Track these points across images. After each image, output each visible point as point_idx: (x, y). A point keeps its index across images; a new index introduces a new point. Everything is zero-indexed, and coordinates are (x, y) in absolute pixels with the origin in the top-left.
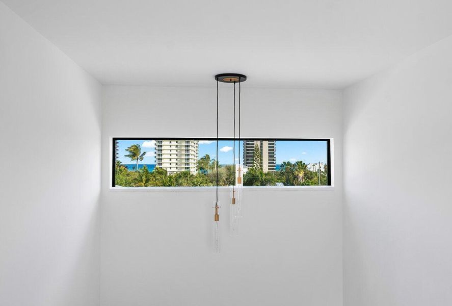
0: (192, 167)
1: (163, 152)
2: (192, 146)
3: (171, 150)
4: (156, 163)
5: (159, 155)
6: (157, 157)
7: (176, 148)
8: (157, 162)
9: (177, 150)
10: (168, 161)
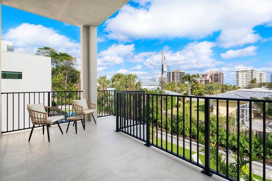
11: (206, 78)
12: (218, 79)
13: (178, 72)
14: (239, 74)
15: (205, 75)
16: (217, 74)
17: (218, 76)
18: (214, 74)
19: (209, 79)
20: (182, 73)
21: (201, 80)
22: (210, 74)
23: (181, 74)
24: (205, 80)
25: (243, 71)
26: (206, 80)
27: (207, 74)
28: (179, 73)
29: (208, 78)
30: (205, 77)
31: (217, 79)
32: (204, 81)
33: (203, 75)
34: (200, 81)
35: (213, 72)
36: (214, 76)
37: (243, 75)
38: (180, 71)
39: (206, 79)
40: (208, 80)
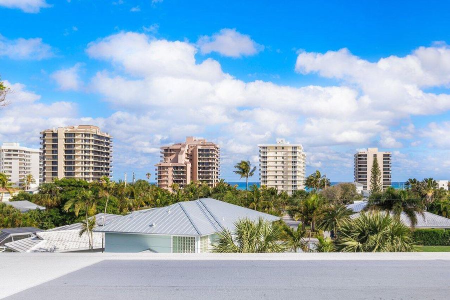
0: (299, 186)
1: (268, 169)
2: (299, 162)
3: (276, 167)
4: (260, 181)
5: (264, 172)
6: (262, 175)
7: (282, 165)
8: (262, 179)
9: (283, 167)
10: (273, 178)
11: (176, 160)
12: (210, 163)
13: (89, 135)
14: (268, 155)
15: (173, 150)
16: (207, 150)
17: (208, 155)
18: (200, 150)
19: (186, 164)
20: (102, 137)
21: (164, 167)
22: (187, 148)
23: (99, 142)
24: (174, 167)
25: (276, 148)
26: (177, 168)
27: (178, 147)
28: (92, 138)
29: (183, 159)
30: (172, 157)
31: (207, 164)
32: (170, 170)
33: (166, 150)
34: (160, 167)
35: (195, 143)
36: (200, 155)
37: (276, 157)
38: (94, 131)
39: (176, 164)
40: (182, 167)
